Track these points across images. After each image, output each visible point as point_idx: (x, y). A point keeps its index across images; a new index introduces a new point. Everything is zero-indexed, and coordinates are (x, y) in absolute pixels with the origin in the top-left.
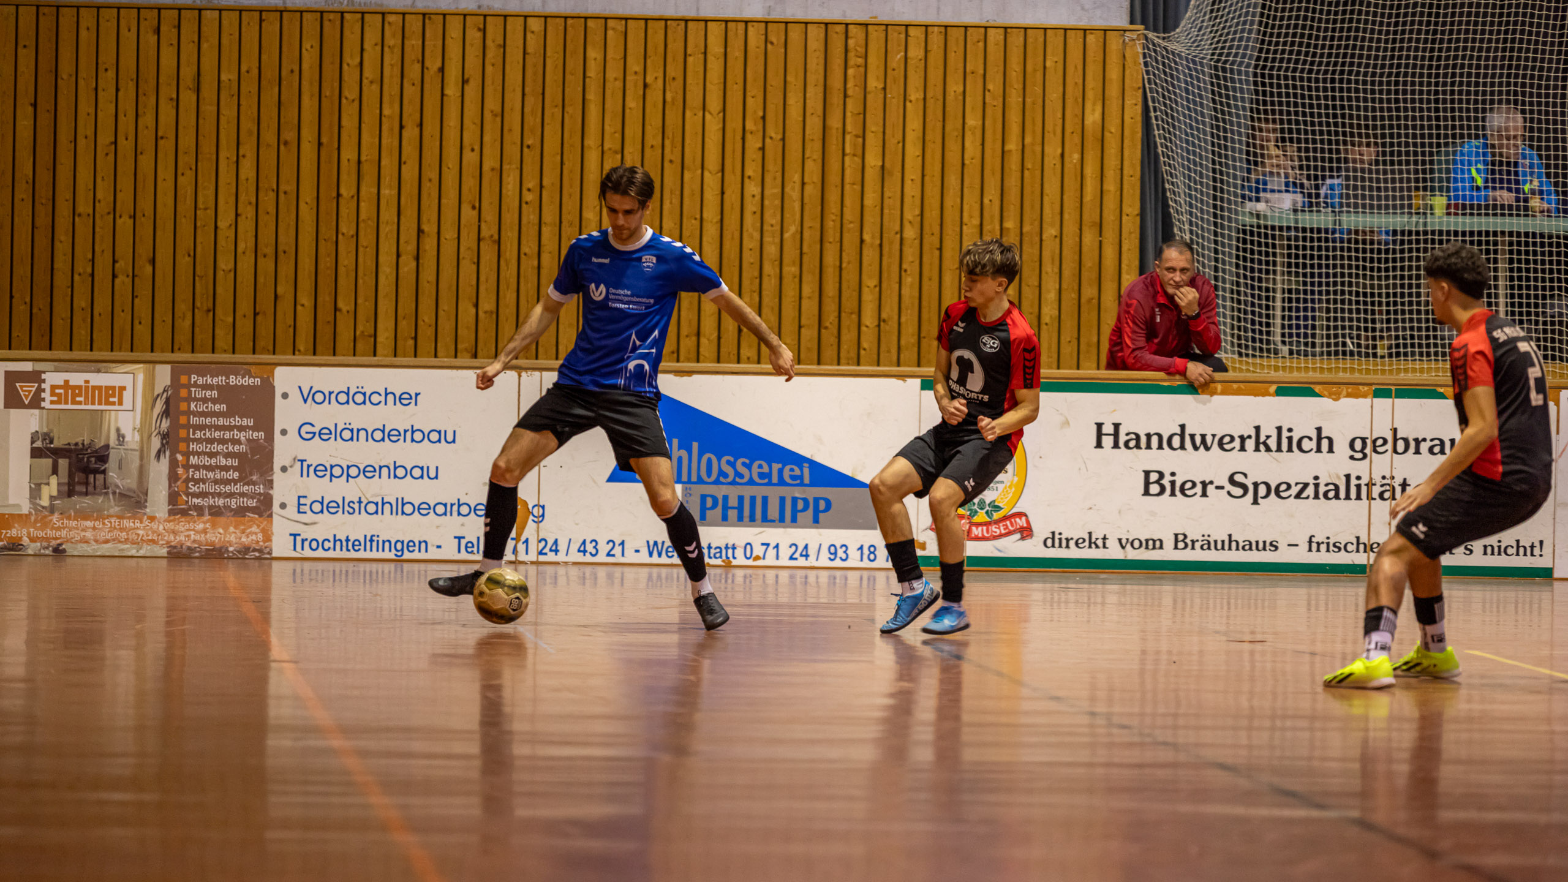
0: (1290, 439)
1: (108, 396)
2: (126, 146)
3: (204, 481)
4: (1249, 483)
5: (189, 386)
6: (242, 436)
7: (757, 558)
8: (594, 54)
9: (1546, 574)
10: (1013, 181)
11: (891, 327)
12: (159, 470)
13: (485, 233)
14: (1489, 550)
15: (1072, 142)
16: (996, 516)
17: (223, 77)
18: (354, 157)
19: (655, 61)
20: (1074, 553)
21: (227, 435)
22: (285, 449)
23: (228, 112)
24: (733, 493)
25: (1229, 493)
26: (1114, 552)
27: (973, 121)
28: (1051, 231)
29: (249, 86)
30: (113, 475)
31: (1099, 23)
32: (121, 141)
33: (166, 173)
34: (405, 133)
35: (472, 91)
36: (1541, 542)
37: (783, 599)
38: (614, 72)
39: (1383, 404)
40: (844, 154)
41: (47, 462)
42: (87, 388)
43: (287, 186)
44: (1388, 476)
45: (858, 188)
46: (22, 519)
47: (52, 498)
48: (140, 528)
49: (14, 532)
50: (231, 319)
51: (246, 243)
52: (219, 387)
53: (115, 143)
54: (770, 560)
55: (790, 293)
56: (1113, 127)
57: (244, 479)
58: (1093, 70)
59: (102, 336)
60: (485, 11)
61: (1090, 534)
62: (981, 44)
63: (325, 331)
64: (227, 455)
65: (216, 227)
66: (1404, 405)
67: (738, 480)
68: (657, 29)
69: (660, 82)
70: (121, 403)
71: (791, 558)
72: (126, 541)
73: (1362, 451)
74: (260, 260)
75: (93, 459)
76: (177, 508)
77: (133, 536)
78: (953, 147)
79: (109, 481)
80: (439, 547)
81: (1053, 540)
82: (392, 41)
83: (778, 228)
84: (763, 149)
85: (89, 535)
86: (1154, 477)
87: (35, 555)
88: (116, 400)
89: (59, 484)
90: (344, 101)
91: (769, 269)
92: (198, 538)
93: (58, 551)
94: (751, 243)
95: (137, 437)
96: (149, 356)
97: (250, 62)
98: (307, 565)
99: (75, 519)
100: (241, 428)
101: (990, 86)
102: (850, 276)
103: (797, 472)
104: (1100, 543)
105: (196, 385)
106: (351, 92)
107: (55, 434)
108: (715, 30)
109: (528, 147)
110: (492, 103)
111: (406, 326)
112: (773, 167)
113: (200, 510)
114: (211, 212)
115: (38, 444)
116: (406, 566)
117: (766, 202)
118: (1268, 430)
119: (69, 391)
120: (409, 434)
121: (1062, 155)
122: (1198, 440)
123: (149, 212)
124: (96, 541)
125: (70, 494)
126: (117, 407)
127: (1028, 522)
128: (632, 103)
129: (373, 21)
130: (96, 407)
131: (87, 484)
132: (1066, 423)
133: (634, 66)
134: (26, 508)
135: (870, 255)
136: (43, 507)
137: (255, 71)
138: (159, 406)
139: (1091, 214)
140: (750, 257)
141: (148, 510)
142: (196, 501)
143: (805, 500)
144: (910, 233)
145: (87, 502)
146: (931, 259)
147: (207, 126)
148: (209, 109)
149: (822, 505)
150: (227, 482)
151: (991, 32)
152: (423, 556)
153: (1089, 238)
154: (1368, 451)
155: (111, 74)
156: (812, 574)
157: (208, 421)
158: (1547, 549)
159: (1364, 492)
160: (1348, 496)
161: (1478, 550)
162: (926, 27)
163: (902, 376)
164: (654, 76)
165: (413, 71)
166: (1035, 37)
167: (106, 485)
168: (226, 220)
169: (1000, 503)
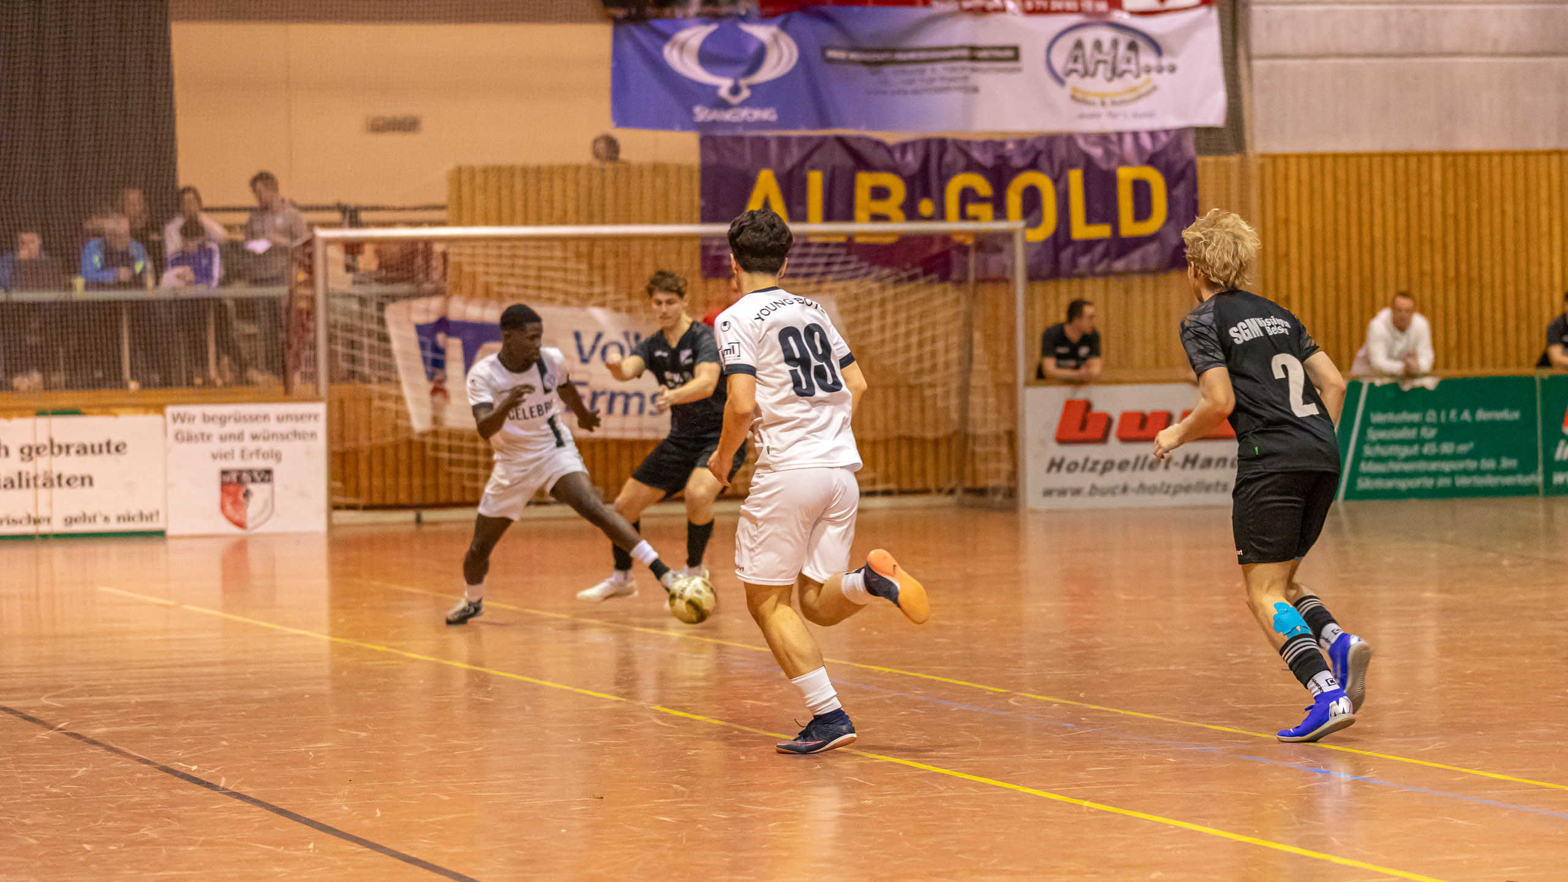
9: (160, 534)
14: (121, 519)
39: (42, 422)
44: (48, 470)
66: (58, 422)
73: (30, 455)
154: (34, 454)
158: (161, 515)
159: (32, 483)
160: (20, 486)
161: (113, 519)
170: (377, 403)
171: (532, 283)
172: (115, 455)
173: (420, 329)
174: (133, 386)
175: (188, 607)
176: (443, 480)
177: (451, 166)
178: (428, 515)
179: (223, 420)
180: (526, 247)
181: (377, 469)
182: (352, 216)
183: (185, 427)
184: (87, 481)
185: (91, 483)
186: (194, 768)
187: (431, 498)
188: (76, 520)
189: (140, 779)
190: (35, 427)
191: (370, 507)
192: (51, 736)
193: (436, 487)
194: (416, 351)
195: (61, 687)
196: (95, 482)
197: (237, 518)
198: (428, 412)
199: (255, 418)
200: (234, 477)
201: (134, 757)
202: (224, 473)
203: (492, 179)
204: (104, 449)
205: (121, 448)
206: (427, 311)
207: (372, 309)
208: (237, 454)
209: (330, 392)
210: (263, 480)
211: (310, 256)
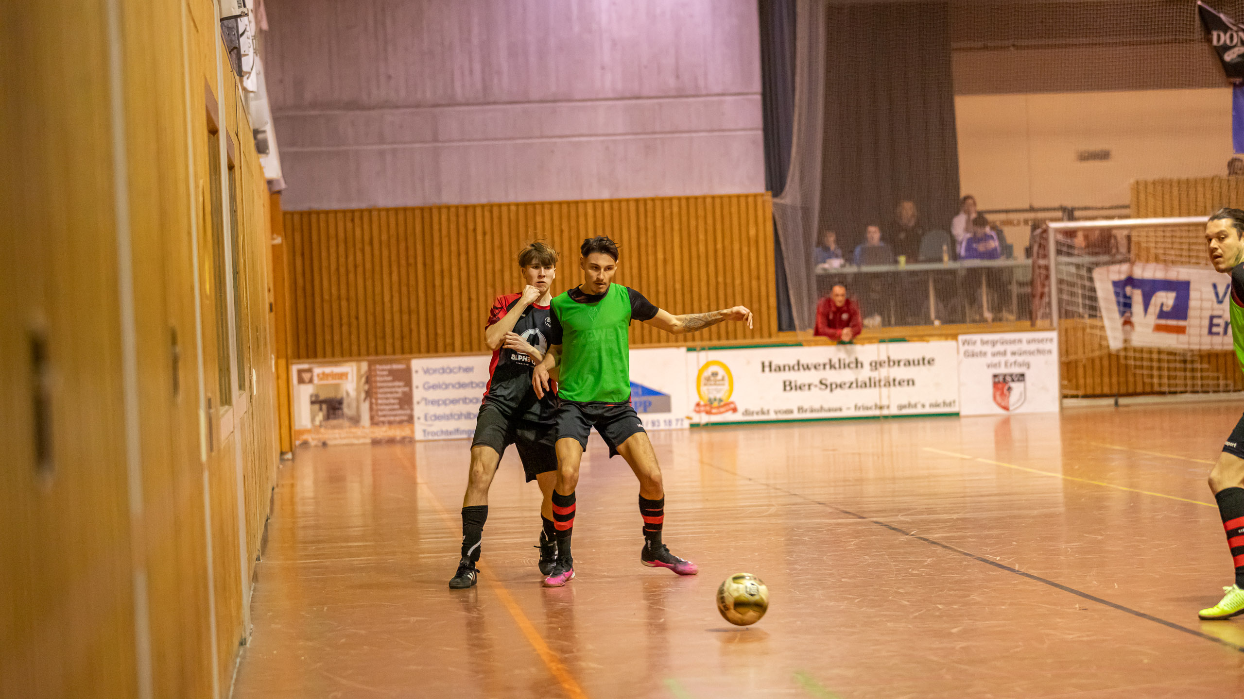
0: (844, 364)
1: (341, 377)
2: (342, 270)
3: (385, 410)
4: (828, 383)
5: (375, 370)
6: (400, 390)
8: (539, 219)
9: (957, 415)
12: (365, 407)
14: (932, 406)
15: (745, 243)
16: (722, 404)
17: (382, 238)
18: (440, 269)
20: (755, 418)
21: (393, 390)
22: (418, 394)
23: (385, 253)
25: (820, 389)
26: (772, 416)
27: (702, 237)
28: (738, 282)
29: (393, 241)
30: (346, 410)
31: (753, 191)
33: (360, 281)
35: (488, 237)
38: (548, 225)
39: (883, 346)
40: (647, 254)
41: (317, 407)
42: (332, 374)
43: (412, 282)
44: (887, 376)
45: (654, 267)
46: (308, 431)
47: (320, 421)
48: (358, 431)
49: (306, 437)
50: (392, 340)
51: (396, 308)
52: (388, 370)
53: (338, 269)
56: (761, 235)
57: (401, 408)
58: (751, 213)
59: (337, 351)
60: (491, 203)
61: (763, 410)
62: (703, 205)
63: (432, 343)
64: (394, 398)
65: (383, 302)
66: (893, 346)
68: (565, 207)
70: (347, 378)
72: (353, 437)
73: (876, 367)
74: (403, 315)
75: (337, 404)
76: (374, 422)
77: (355, 435)
78: (694, 249)
79: (344, 412)
81: (747, 412)
82: (453, 218)
85: (337, 436)
86: (787, 383)
87: (316, 446)
89: (324, 416)
90: (434, 246)
92: (383, 434)
93: (324, 444)
95: (355, 393)
96: (356, 358)
97: (393, 231)
98: (431, 444)
99: (331, 429)
100: (399, 387)
101: (708, 221)
103: (636, 390)
104: (766, 413)
105: (378, 369)
106: (436, 241)
107: (320, 394)
108: (590, 206)
110: (497, 242)
111: (466, 340)
113: (383, 423)
115: (313, 399)
118: (835, 361)
119: (325, 376)
120: (470, 385)
121: (741, 250)
122: (805, 366)
124: (341, 438)
125: (328, 419)
126: (345, 381)
127: (735, 406)
129: (444, 211)
130: (337, 382)
131: (334, 414)
132: (749, 362)
133: (556, 222)
134: (310, 426)
136: (317, 426)
138: (363, 380)
139: (754, 273)
141: (362, 424)
142: (382, 419)
143: (640, 402)
145: (335, 422)
148: (377, 252)
149: (647, 404)
150: (394, 410)
151: (707, 199)
153: (754, 283)
154: (878, 366)
157: (385, 384)
158: (957, 404)
159: (877, 384)
160: (870, 386)
161: (927, 406)
162: (679, 199)
163: (678, 347)
164: (565, 226)
165: (462, 231)
166: (726, 201)
167: (343, 414)
168: (387, 299)
169: (724, 398)
170: (1088, 330)
171: (1185, 253)
172: (927, 366)
173: (1115, 284)
174: (937, 323)
175: (980, 460)
176: (1131, 379)
177: (1132, 181)
178: (1122, 401)
179: (994, 343)
180: (1181, 231)
181: (1089, 372)
182: (1070, 214)
183: (970, 348)
184: (911, 382)
185: (913, 384)
186: (998, 558)
187: (1123, 390)
188: (905, 407)
189: (965, 565)
190: (878, 350)
191: (1085, 396)
192: (907, 539)
193: (1127, 382)
194: (1113, 297)
195: (909, 509)
196: (916, 382)
197: (1003, 404)
198: (1120, 335)
199: (1013, 342)
200: (1001, 379)
201: (960, 552)
202: (995, 376)
203: (1159, 188)
204: (921, 362)
205: (931, 362)
206: (1119, 272)
207: (1084, 272)
208: (1003, 365)
209: (1059, 324)
210: (1019, 380)
211: (1047, 239)
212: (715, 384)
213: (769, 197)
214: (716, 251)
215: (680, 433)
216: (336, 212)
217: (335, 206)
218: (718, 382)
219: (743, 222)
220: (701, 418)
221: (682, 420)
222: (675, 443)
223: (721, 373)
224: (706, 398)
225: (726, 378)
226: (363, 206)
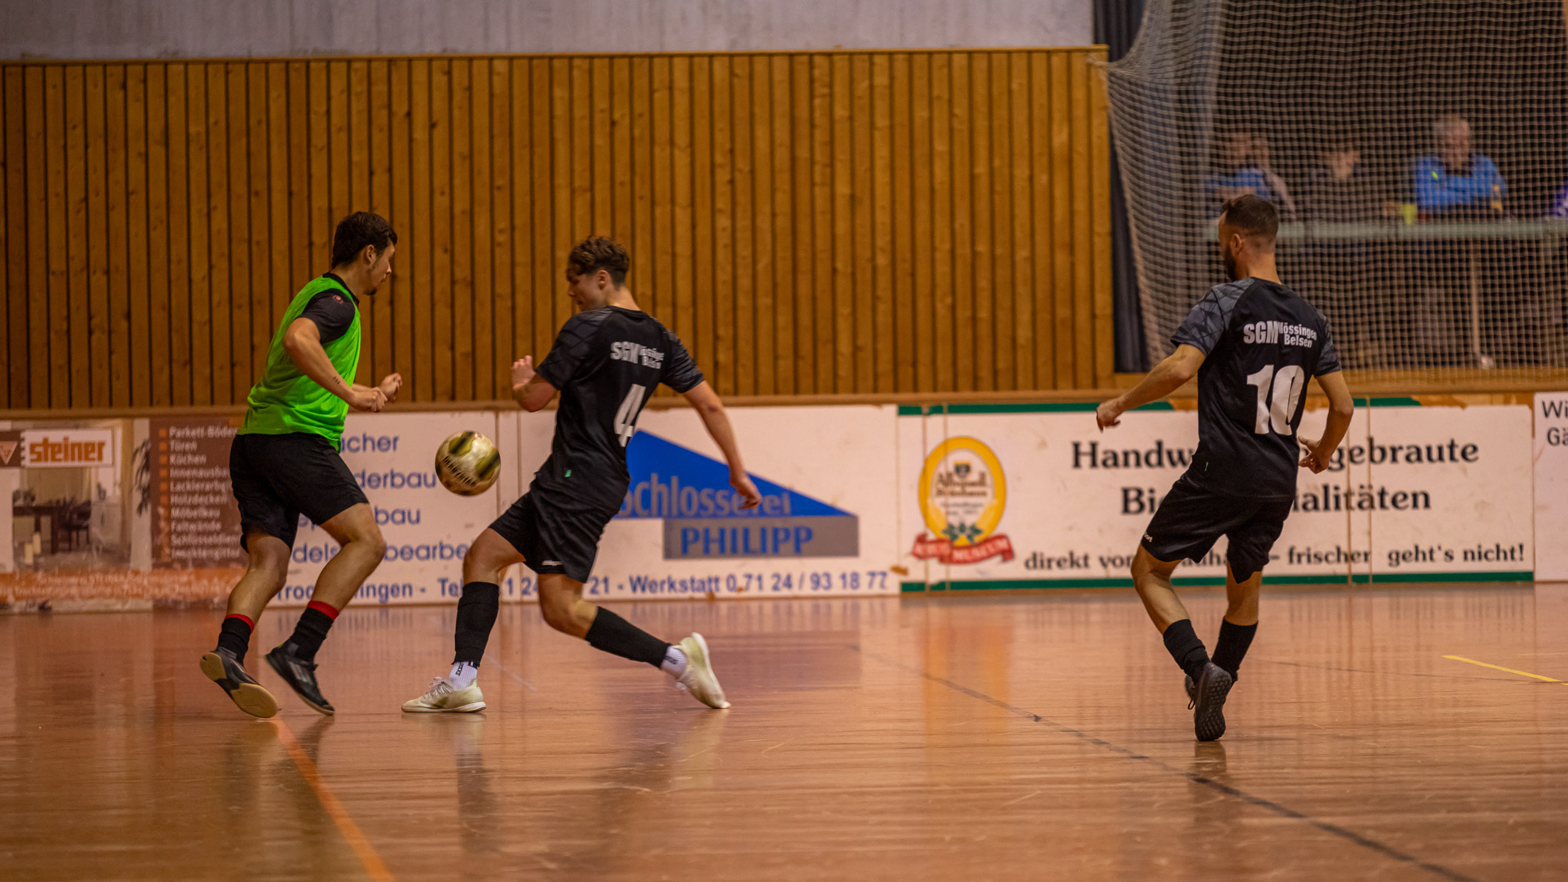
1: (87, 453)
2: (97, 202)
3: (187, 533)
5: (168, 439)
6: (223, 487)
7: (740, 590)
8: (560, 93)
9: (1527, 578)
10: (982, 205)
11: (866, 355)
12: (141, 525)
13: (459, 274)
14: (1469, 556)
15: (1041, 163)
16: (978, 539)
17: (193, 130)
18: (324, 204)
19: (621, 99)
20: (1055, 573)
21: (208, 487)
23: (198, 165)
24: (714, 526)
26: (1096, 571)
27: (940, 146)
28: (1022, 253)
29: (218, 138)
30: (95, 531)
31: (1063, 41)
32: (92, 199)
33: (138, 228)
34: (376, 180)
35: (440, 133)
36: (1521, 547)
37: (768, 627)
38: (581, 110)
40: (813, 184)
41: (29, 521)
42: (66, 446)
43: (259, 235)
44: (1366, 484)
45: (828, 217)
46: (7, 578)
47: (36, 556)
48: (125, 582)
50: (207, 371)
51: (220, 294)
52: (199, 440)
53: (86, 199)
54: (753, 591)
55: (765, 324)
56: (1080, 147)
57: (226, 530)
58: (1059, 91)
59: (80, 393)
60: (449, 54)
61: (1071, 554)
62: (945, 70)
64: (209, 507)
65: (190, 281)
66: (1379, 414)
67: (719, 513)
68: (622, 66)
69: (627, 121)
70: (100, 458)
71: (775, 588)
72: (112, 596)
74: (236, 311)
75: (75, 516)
76: (161, 562)
77: (117, 591)
78: (922, 172)
79: (92, 537)
80: (423, 590)
81: (1035, 560)
82: (359, 87)
83: (749, 260)
84: (732, 182)
85: (74, 591)
86: (1133, 495)
87: (23, 614)
88: (95, 455)
89: (42, 542)
90: (313, 151)
91: (744, 301)
92: (183, 590)
93: (44, 609)
94: (724, 276)
95: (118, 492)
97: (217, 113)
98: (292, 614)
99: (60, 575)
100: (221, 479)
101: (957, 111)
102: (824, 304)
103: (777, 502)
104: (1081, 562)
105: (174, 437)
106: (319, 139)
107: (37, 491)
108: (680, 66)
109: (499, 188)
110: (461, 146)
112: (743, 199)
113: (184, 563)
114: (185, 265)
115: (20, 502)
116: (391, 611)
117: (739, 235)
119: (48, 449)
120: (389, 480)
121: (1031, 179)
122: (1175, 456)
123: (123, 267)
124: (82, 597)
125: (54, 550)
126: (96, 463)
127: (1009, 544)
128: (601, 141)
130: (76, 463)
131: (70, 540)
132: (1043, 444)
133: (601, 103)
134: (10, 567)
135: (843, 284)
136: (28, 566)
137: (223, 124)
138: (139, 461)
139: (1061, 235)
140: (723, 290)
141: (133, 565)
142: (180, 554)
143: (787, 531)
144: (882, 260)
145: (70, 559)
146: (904, 285)
147: (178, 179)
148: (178, 162)
149: (803, 535)
150: (209, 533)
151: (956, 57)
152: (407, 599)
153: (1061, 258)
154: (1345, 460)
155: (80, 131)
156: (796, 605)
157: (188, 473)
158: (1528, 552)
159: (1343, 502)
160: (1327, 507)
161: (1458, 556)
162: (891, 54)
163: (878, 403)
164: (621, 113)
165: (380, 117)
166: (999, 61)
167: (88, 541)
168: (199, 272)
169: (981, 526)
172: (1461, 463)
174: (1486, 362)
184: (1421, 500)
185: (1427, 505)
188: (1404, 557)
196: (1432, 502)
204: (1446, 453)
205: (1470, 454)
212: (963, 493)
213: (1099, 59)
214: (973, 178)
215: (877, 603)
216: (85, 65)
217: (84, 51)
218: (969, 489)
219: (1039, 113)
220: (926, 570)
221: (884, 574)
222: (865, 628)
223: (978, 466)
224: (942, 526)
225: (988, 480)
226: (150, 52)
